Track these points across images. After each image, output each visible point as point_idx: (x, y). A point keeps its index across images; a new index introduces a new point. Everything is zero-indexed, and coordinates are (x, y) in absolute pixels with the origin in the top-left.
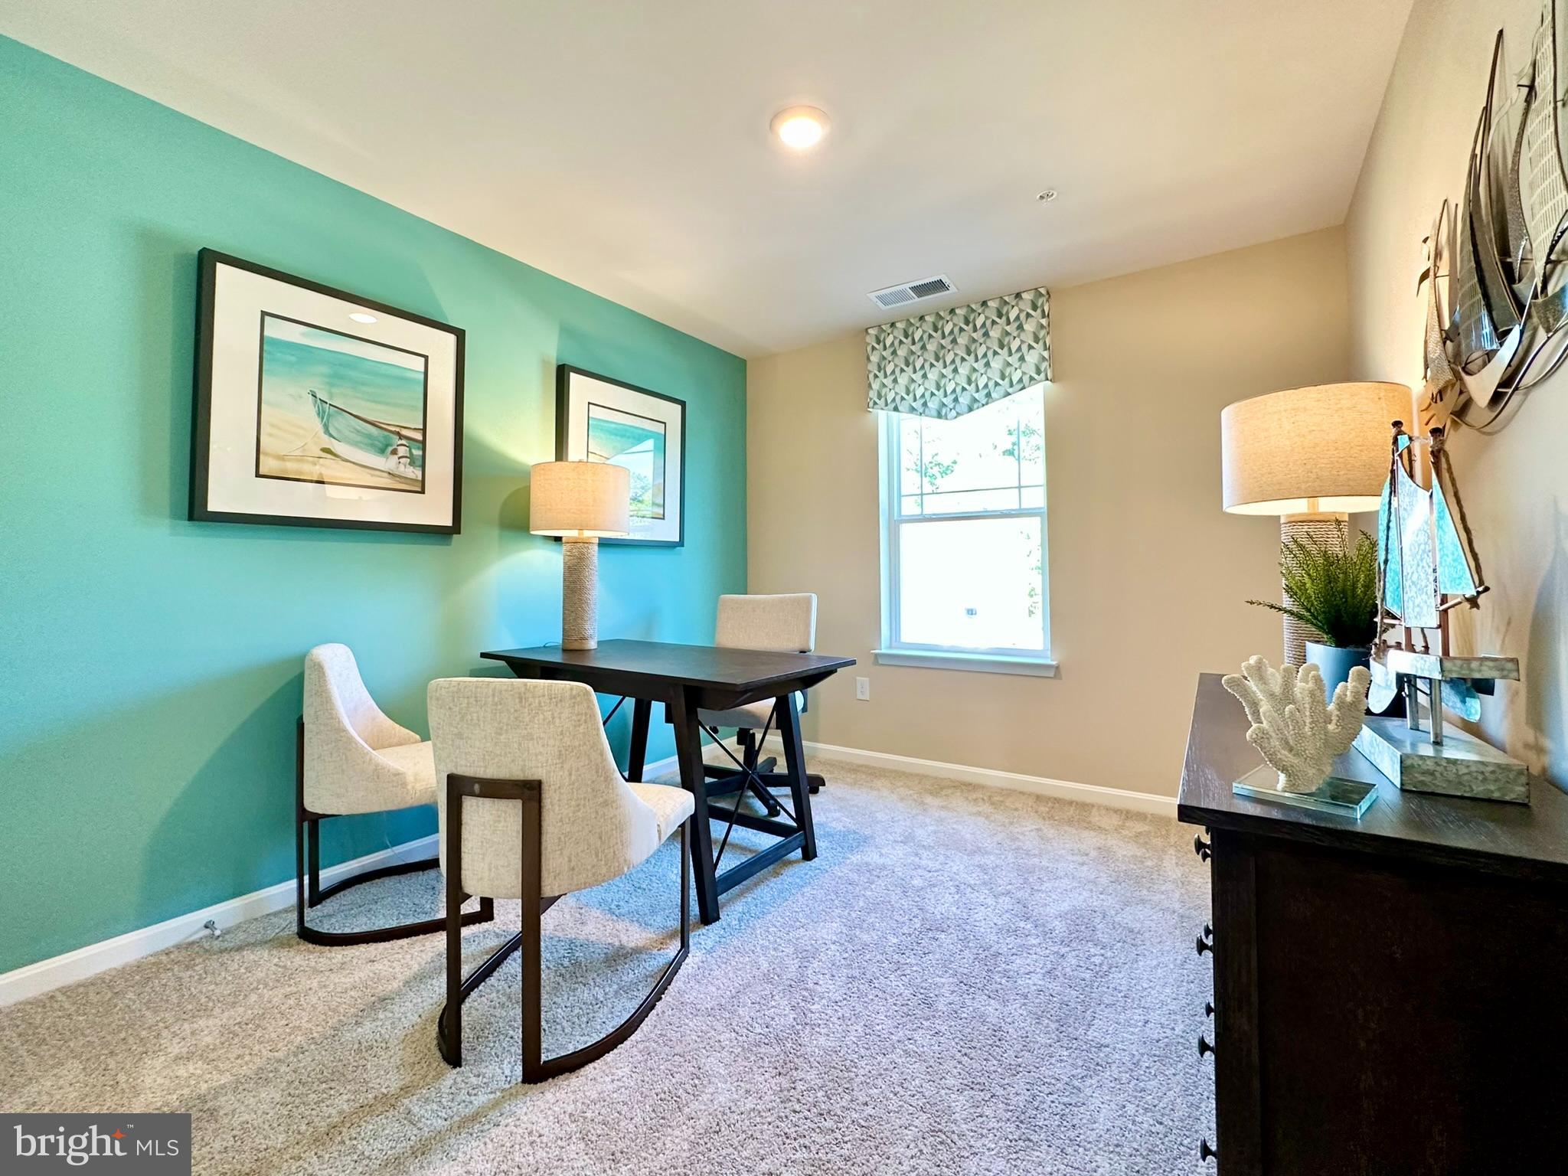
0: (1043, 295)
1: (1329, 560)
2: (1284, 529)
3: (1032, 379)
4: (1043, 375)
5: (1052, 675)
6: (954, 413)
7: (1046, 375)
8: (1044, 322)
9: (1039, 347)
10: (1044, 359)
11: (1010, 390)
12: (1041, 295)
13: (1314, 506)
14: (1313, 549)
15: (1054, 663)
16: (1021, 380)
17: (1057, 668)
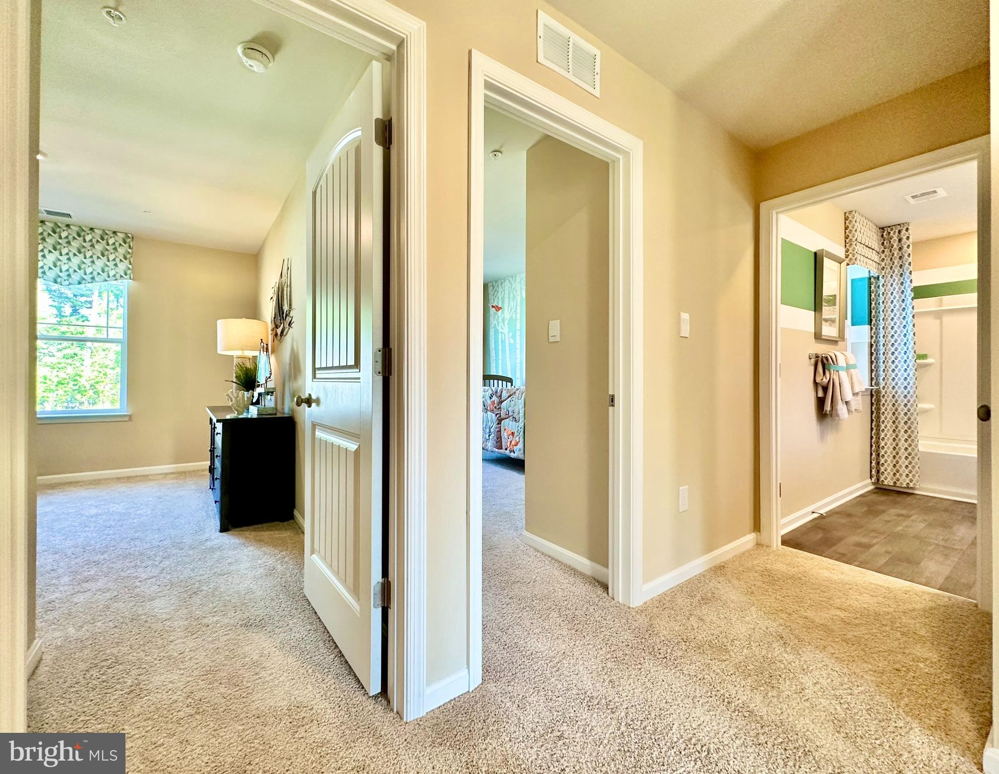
0: (128, 238)
1: (247, 369)
2: (235, 359)
3: (121, 276)
4: (128, 276)
5: (127, 420)
6: (67, 283)
7: (130, 277)
8: (130, 251)
9: (127, 262)
10: (129, 268)
11: (108, 279)
12: (129, 237)
13: (243, 353)
14: (243, 366)
15: (129, 414)
16: (114, 276)
17: (130, 416)
